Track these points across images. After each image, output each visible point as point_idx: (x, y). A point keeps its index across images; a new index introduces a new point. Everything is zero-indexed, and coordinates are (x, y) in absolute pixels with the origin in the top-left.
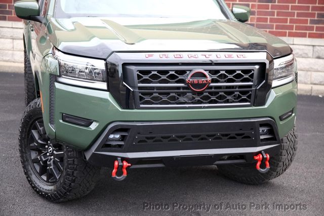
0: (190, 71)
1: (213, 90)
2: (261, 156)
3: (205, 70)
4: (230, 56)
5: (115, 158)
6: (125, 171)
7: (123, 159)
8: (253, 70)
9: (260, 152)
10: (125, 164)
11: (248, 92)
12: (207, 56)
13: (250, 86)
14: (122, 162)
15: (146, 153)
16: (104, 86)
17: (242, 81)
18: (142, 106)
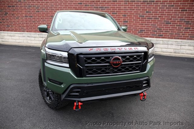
0: (112, 57)
1: (123, 66)
2: (143, 94)
3: (119, 56)
4: (131, 49)
5: (75, 101)
6: (80, 107)
7: (79, 101)
8: (142, 55)
9: (142, 92)
10: (80, 104)
11: (139, 66)
12: (120, 49)
13: (140, 63)
14: (78, 103)
15: (90, 98)
16: (67, 65)
17: (137, 61)
18: (87, 76)
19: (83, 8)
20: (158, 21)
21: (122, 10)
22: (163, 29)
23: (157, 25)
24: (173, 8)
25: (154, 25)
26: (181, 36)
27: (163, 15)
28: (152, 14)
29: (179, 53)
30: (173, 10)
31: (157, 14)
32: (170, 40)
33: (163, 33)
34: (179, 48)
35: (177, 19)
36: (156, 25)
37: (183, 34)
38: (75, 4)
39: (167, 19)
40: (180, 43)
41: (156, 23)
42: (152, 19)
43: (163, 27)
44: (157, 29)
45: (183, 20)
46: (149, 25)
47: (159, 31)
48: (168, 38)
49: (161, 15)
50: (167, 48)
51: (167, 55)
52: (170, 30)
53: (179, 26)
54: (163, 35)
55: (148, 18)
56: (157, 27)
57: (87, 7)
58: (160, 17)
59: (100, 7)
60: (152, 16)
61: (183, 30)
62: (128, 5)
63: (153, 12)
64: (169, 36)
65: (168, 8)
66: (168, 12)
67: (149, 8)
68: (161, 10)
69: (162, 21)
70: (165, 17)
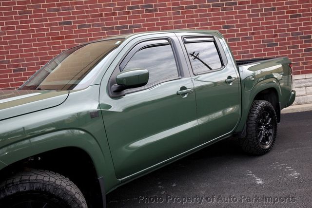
19: (75, 32)
20: (251, 43)
21: (172, 27)
23: (252, 52)
24: (275, 14)
25: (245, 52)
26: (302, 68)
27: (259, 29)
28: (237, 31)
29: (306, 103)
30: (275, 18)
31: (246, 30)
34: (304, 93)
35: (287, 35)
36: (248, 52)
37: (304, 63)
38: (50, 25)
39: (268, 37)
40: (304, 82)
41: (248, 47)
42: (238, 39)
43: (264, 55)
45: (298, 34)
49: (254, 29)
53: (293, 47)
55: (230, 40)
56: (252, 56)
57: (85, 31)
58: (253, 34)
60: (238, 35)
61: (303, 55)
62: (184, 17)
63: (237, 26)
65: (265, 15)
66: (267, 23)
67: (228, 18)
68: (253, 19)
69: (259, 42)
70: (263, 33)
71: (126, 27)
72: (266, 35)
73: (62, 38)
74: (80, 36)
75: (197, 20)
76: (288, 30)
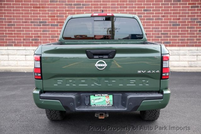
19: (48, 5)
20: (161, 22)
21: (109, 7)
22: (170, 34)
23: (161, 28)
25: (156, 28)
26: (196, 42)
27: (168, 13)
28: (153, 13)
29: (196, 67)
30: (180, 7)
31: (159, 13)
32: (181, 48)
33: (170, 40)
34: (195, 59)
35: (187, 19)
36: (159, 28)
37: (197, 40)
39: (173, 19)
40: (196, 52)
41: (159, 25)
42: (153, 19)
43: (170, 31)
44: (162, 34)
45: (195, 19)
46: (150, 28)
47: (164, 37)
48: (179, 46)
49: (165, 13)
50: (178, 60)
51: (179, 71)
52: (179, 34)
53: (191, 28)
54: (170, 43)
55: (147, 19)
56: (161, 31)
57: (54, 5)
58: (163, 16)
59: (75, 5)
60: (153, 16)
61: (198, 34)
63: (153, 10)
64: (179, 43)
66: (174, 10)
67: (148, 4)
68: (164, 7)
69: (167, 22)
70: (170, 16)
71: (80, 5)
72: (172, 18)
73: (39, 7)
74: (51, 8)
75: (126, 4)
76: (188, 16)
